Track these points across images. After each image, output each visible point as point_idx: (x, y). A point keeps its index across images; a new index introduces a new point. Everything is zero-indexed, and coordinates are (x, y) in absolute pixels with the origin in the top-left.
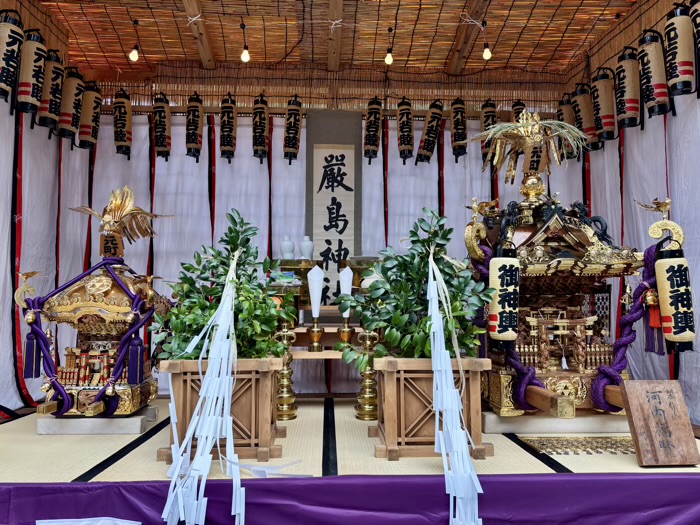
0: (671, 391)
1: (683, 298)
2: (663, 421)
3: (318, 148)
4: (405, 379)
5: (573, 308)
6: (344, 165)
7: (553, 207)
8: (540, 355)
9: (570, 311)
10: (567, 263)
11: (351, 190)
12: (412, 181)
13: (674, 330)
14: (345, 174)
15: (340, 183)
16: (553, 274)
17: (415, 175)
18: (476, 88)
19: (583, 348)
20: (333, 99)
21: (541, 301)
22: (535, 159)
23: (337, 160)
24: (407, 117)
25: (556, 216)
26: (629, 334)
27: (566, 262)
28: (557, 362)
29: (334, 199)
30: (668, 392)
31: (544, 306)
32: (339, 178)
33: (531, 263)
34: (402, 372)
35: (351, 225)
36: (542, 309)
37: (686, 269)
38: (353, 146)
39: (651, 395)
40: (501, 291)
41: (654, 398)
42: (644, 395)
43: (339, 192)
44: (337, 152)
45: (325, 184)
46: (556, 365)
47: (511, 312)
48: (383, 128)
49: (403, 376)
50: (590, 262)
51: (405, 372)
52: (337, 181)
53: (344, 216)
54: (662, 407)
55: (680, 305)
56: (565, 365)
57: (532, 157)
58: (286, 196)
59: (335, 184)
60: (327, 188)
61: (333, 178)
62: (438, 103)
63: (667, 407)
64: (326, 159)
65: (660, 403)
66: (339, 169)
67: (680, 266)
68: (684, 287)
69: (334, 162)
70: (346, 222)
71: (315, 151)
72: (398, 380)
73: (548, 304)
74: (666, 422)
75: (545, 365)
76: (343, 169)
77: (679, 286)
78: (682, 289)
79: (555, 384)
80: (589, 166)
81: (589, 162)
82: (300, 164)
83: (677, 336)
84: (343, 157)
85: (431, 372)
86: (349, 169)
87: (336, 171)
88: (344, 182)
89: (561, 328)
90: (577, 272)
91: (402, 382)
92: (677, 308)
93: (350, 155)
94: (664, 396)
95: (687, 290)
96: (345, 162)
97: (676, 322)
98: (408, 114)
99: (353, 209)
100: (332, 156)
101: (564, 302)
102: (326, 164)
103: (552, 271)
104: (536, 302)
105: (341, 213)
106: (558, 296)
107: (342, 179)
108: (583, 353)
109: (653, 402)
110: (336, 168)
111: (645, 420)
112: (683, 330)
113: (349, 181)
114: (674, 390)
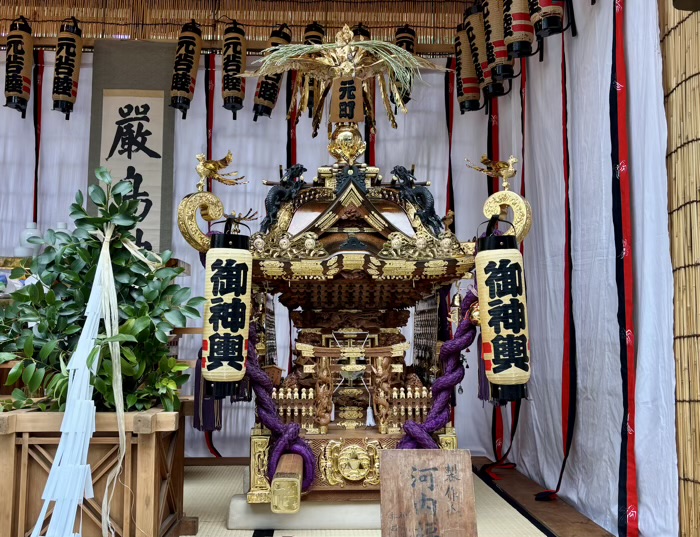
0: (455, 468)
1: (506, 313)
2: (431, 519)
3: (108, 95)
4: (31, 447)
5: (389, 330)
6: (147, 120)
7: (350, 172)
8: (316, 403)
9: (383, 335)
10: (354, 259)
11: (157, 156)
12: (250, 144)
13: (494, 366)
14: (148, 133)
15: (142, 147)
16: (335, 276)
17: (255, 136)
18: (348, 10)
19: (386, 393)
20: (138, 24)
21: (336, 318)
22: (346, 100)
23: (137, 112)
24: (235, 50)
25: (352, 186)
26: (453, 370)
27: (352, 257)
28: (361, 415)
29: (131, 170)
30: (448, 469)
31: (342, 327)
32: (139, 139)
33: (296, 258)
34: (26, 436)
35: (156, 208)
36: (340, 331)
37: (516, 266)
38: (163, 92)
39: (418, 474)
40: (213, 301)
41: (424, 479)
42: (407, 476)
43: (139, 160)
44: (137, 101)
45: (119, 147)
46: (357, 420)
47: (226, 335)
48: (207, 66)
49: (26, 440)
50: (389, 257)
51: (32, 435)
52: (137, 143)
53: (145, 194)
54: (434, 495)
55: (502, 324)
56: (370, 421)
57: (342, 97)
58: (61, 165)
59: (134, 148)
60: (121, 152)
61: (130, 138)
62: (285, 30)
63: (442, 495)
64: (121, 110)
65: (431, 488)
66: (140, 126)
67: (504, 262)
68: (510, 296)
69: (133, 115)
70: (149, 204)
71: (106, 100)
72: (19, 447)
73: (347, 322)
74: (436, 521)
75: (323, 421)
76: (146, 126)
77: (502, 294)
78: (506, 299)
79: (338, 450)
80: (497, 120)
81: (497, 114)
82: (81, 118)
83: (497, 375)
84: (146, 108)
85: (58, 435)
86: (155, 126)
87: (135, 129)
88: (147, 145)
89: (353, 362)
90: (373, 272)
91: (25, 451)
92: (497, 330)
93: (157, 104)
94: (441, 477)
95: (514, 302)
96: (148, 115)
97: (497, 354)
98: (236, 45)
99: (159, 184)
100: (129, 107)
101: (373, 321)
102: (121, 118)
103: (333, 272)
104: (329, 320)
105: (141, 191)
106: (366, 311)
107: (144, 140)
108: (385, 402)
109: (419, 485)
110: (135, 124)
111: (401, 516)
112: (506, 365)
113: (155, 142)
114: (459, 467)
